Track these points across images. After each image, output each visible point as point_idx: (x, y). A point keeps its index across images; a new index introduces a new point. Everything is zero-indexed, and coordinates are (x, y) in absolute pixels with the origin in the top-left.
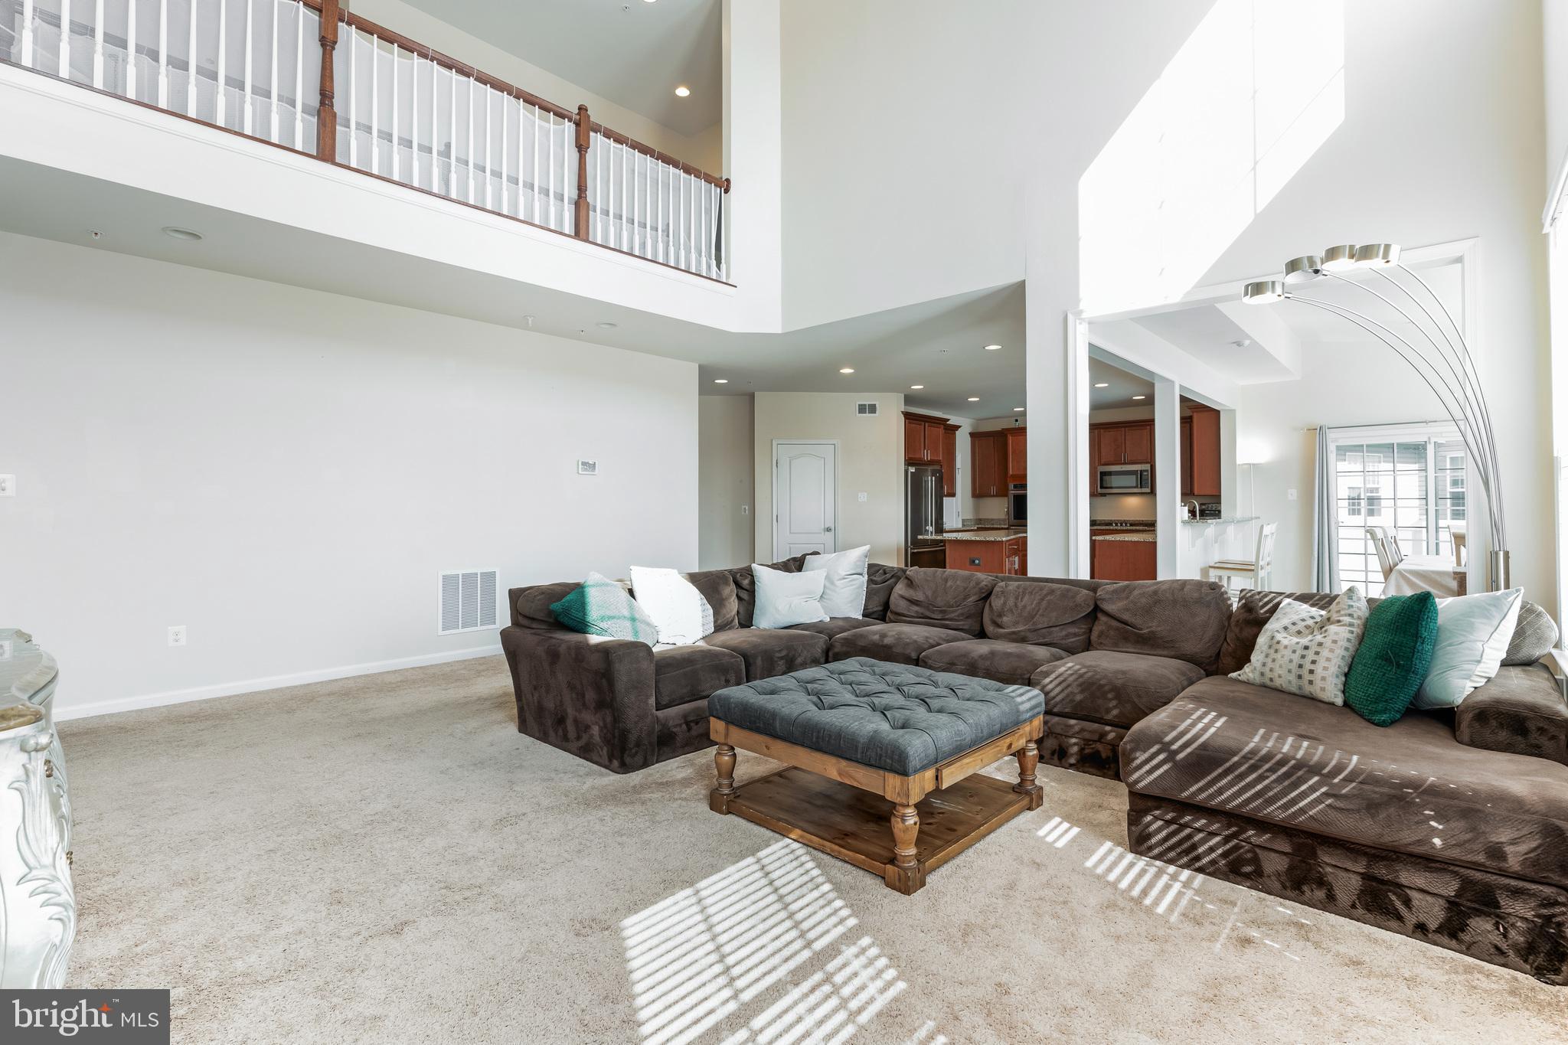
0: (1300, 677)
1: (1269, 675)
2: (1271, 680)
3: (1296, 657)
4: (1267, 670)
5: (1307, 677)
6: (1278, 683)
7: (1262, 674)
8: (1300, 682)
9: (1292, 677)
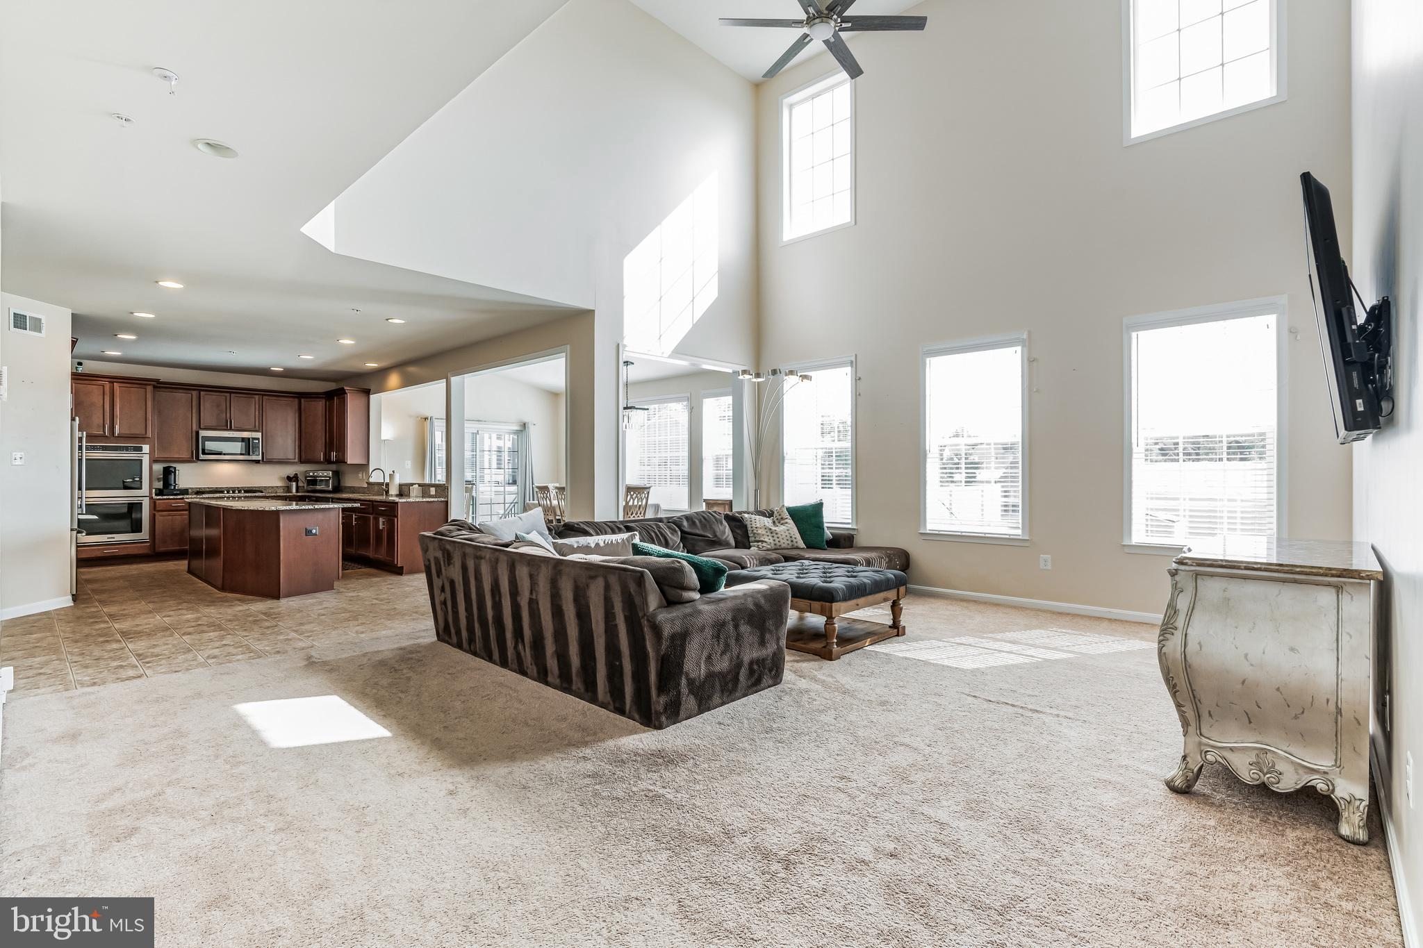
0: (792, 541)
1: (778, 544)
2: (780, 546)
3: (787, 534)
4: (777, 542)
5: (795, 540)
6: (783, 546)
7: (775, 544)
8: (793, 543)
9: (789, 542)
